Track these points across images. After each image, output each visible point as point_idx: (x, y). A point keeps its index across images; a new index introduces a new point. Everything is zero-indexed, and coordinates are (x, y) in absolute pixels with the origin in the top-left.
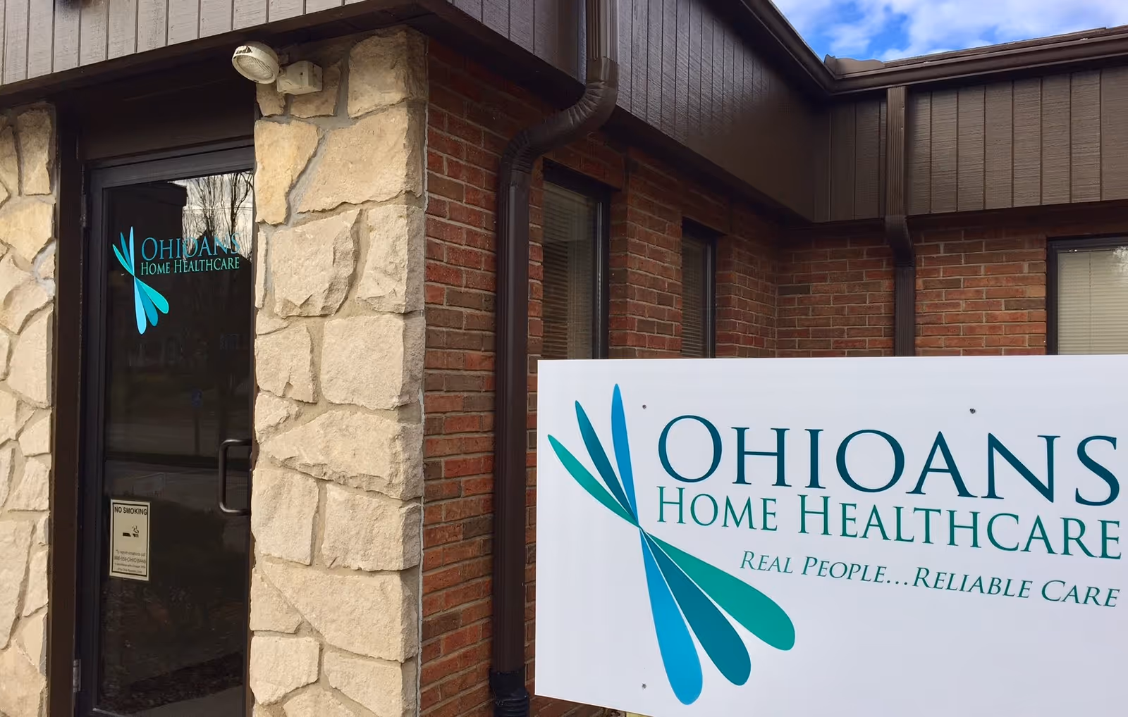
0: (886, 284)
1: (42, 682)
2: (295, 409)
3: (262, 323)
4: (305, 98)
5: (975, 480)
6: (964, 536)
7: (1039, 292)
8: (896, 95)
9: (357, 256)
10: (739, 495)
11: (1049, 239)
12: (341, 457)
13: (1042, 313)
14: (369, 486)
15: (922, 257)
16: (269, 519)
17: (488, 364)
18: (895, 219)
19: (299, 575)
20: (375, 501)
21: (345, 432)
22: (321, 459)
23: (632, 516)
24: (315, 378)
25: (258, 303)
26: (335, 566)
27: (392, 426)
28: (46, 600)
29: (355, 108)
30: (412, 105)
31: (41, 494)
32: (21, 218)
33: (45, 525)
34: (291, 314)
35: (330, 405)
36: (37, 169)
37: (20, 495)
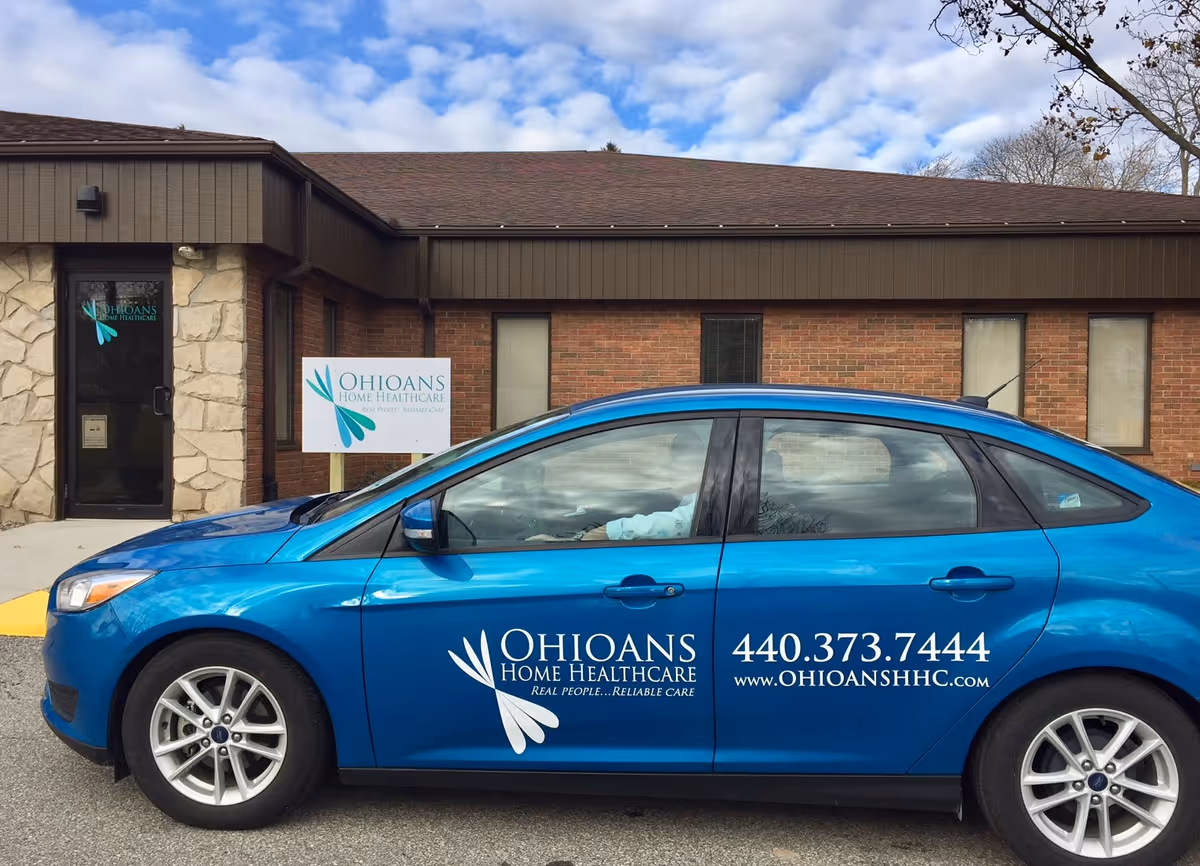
0: (420, 330)
1: (52, 493)
2: (192, 375)
3: (176, 342)
4: (196, 261)
5: (416, 387)
6: (414, 399)
7: (487, 338)
8: (423, 240)
9: (221, 321)
10: (361, 393)
11: (493, 313)
12: (215, 391)
13: (489, 348)
14: (229, 401)
15: (437, 319)
16: (181, 415)
17: (261, 360)
18: (423, 300)
19: (196, 435)
20: (231, 406)
21: (218, 383)
22: (207, 392)
23: (332, 400)
24: (203, 363)
25: (174, 335)
26: (213, 430)
27: (238, 380)
28: (54, 458)
29: (219, 268)
30: (243, 268)
31: (49, 412)
32: (33, 292)
33: (51, 426)
34: (191, 340)
35: (210, 373)
36: (45, 271)
37: (35, 414)
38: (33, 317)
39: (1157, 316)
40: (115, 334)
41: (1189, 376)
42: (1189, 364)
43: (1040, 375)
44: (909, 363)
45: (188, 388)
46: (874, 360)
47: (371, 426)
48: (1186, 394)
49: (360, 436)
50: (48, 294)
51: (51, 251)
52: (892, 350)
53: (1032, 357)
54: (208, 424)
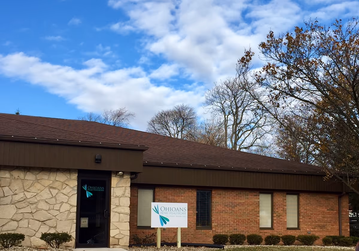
1: (74, 240)
2: (116, 207)
3: (112, 197)
5: (179, 210)
6: (179, 214)
9: (125, 192)
10: (166, 212)
11: (138, 187)
12: (123, 211)
14: (126, 214)
16: (113, 218)
19: (117, 223)
20: (126, 215)
21: (123, 209)
22: (120, 211)
23: (158, 213)
24: (119, 203)
25: (112, 195)
26: (121, 222)
27: (129, 208)
28: (75, 230)
29: (124, 177)
31: (74, 217)
32: (71, 182)
33: (75, 221)
34: (116, 197)
35: (121, 206)
36: (75, 176)
37: (70, 217)
38: (71, 189)
39: (300, 194)
40: (92, 194)
41: (307, 209)
42: (307, 206)
43: (277, 209)
44: (248, 205)
45: (115, 210)
46: (239, 204)
47: (168, 220)
48: (306, 214)
49: (166, 223)
50: (76, 183)
51: (77, 171)
52: (244, 201)
53: (275, 204)
54: (120, 220)
